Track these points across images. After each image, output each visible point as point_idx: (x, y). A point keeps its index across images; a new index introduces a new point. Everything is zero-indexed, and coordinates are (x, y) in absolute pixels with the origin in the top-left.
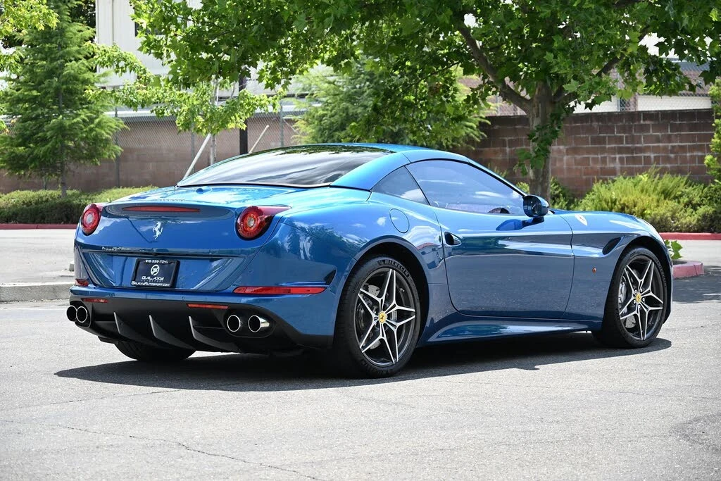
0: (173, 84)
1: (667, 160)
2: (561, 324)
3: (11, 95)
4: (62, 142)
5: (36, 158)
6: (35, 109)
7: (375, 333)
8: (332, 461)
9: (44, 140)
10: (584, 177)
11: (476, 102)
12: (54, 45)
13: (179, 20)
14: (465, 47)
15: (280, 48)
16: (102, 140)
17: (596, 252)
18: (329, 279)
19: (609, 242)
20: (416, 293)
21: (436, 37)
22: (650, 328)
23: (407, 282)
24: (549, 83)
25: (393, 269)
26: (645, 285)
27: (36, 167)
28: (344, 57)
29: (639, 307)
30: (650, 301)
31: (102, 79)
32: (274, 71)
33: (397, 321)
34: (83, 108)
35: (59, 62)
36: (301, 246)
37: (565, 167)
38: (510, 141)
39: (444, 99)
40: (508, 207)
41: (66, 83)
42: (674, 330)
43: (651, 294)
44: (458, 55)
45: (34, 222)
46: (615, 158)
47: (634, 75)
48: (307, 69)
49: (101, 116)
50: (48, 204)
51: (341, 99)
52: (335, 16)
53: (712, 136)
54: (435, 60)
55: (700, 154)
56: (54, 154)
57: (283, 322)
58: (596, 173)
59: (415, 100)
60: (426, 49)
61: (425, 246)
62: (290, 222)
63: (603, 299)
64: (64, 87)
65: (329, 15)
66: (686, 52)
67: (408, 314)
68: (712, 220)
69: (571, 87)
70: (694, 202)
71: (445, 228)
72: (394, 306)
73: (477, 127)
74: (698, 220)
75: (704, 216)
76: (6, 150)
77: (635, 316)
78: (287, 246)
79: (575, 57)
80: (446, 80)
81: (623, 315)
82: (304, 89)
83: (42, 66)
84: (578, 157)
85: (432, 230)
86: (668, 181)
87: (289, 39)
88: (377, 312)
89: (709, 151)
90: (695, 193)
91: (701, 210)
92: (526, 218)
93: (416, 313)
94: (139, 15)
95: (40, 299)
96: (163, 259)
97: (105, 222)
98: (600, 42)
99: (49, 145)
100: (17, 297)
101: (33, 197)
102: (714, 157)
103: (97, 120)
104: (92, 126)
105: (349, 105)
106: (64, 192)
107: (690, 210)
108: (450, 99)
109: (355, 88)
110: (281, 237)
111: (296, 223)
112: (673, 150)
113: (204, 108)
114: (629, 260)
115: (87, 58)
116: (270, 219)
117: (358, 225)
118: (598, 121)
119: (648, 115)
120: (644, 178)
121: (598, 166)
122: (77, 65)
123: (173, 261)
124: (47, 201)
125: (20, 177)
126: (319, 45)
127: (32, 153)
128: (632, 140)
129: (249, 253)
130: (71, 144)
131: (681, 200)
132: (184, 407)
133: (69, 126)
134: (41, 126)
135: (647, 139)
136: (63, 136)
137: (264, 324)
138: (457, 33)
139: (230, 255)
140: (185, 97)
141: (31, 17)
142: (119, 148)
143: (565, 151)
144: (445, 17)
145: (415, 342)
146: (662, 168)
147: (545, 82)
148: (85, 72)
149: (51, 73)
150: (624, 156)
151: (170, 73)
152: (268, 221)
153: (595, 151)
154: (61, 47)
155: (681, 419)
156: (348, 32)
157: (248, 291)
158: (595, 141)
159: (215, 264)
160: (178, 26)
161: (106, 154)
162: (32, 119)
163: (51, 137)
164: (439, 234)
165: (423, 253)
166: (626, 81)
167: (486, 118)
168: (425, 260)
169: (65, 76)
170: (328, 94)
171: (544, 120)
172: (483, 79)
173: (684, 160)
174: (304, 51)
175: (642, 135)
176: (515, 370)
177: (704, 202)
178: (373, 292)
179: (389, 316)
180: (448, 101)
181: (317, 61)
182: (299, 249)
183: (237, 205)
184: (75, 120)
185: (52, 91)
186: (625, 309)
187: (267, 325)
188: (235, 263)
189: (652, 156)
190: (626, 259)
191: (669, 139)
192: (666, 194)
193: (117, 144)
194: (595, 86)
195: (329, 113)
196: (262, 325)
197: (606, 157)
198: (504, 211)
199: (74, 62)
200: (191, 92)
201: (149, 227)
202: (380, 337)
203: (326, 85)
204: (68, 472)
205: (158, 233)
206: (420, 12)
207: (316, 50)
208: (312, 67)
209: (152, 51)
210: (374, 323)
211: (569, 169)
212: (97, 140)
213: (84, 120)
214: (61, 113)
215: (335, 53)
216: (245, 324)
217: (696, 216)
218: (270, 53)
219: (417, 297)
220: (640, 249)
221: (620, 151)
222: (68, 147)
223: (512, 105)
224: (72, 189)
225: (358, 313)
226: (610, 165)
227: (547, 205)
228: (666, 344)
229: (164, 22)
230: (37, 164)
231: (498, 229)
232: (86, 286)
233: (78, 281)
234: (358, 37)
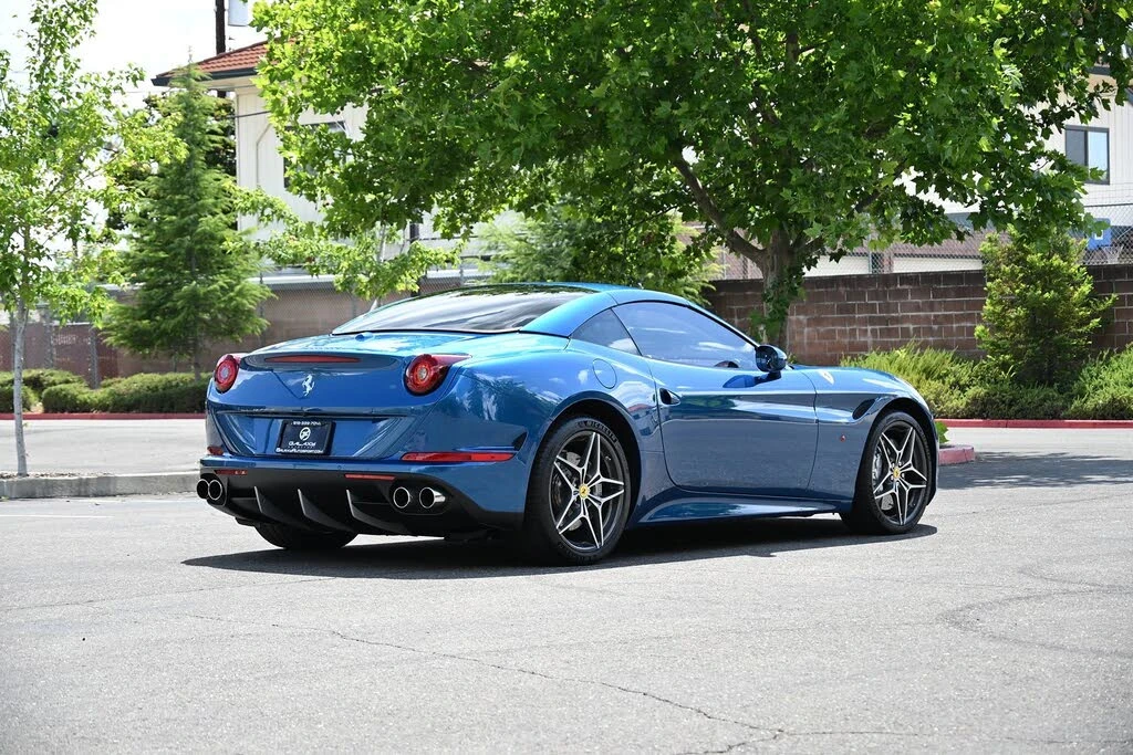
0: (329, 232)
1: (930, 332)
2: (802, 503)
3: (134, 257)
4: (195, 314)
5: (164, 333)
6: (162, 274)
7: (575, 511)
8: (521, 649)
9: (174, 312)
10: (829, 354)
11: (698, 254)
12: (186, 197)
13: (337, 155)
14: (684, 188)
15: (459, 189)
16: (243, 312)
17: (844, 416)
18: (518, 443)
19: (862, 404)
20: (625, 463)
21: (649, 173)
22: (911, 510)
23: (615, 449)
24: (786, 229)
25: (597, 432)
26: (905, 458)
27: (162, 344)
28: (537, 200)
29: (897, 484)
30: (910, 477)
31: (244, 238)
32: (452, 218)
33: (602, 497)
34: (220, 273)
35: (192, 217)
36: (485, 406)
37: (805, 341)
38: (739, 311)
39: (659, 250)
40: (737, 361)
41: (200, 242)
42: (940, 516)
43: (912, 468)
44: (675, 198)
45: (160, 411)
46: (866, 330)
47: (889, 222)
48: (492, 216)
49: (243, 282)
50: (177, 390)
51: (534, 260)
52: (526, 146)
53: (984, 302)
54: (647, 204)
55: (969, 325)
56: (186, 328)
57: (463, 496)
58: (844, 349)
59: (624, 251)
60: (636, 189)
61: (639, 408)
62: (471, 373)
63: (854, 475)
64: (198, 247)
65: (518, 145)
66: (950, 189)
67: (616, 488)
68: (984, 404)
69: (814, 232)
70: (962, 383)
71: (661, 383)
72: (598, 478)
73: (700, 293)
74: (967, 404)
75: (974, 399)
76: (127, 323)
77: (893, 495)
78: (466, 404)
79: (818, 193)
80: (662, 227)
81: (877, 494)
82: (489, 248)
83: (171, 222)
84: (822, 329)
85: (645, 388)
86: (930, 357)
87: (471, 179)
88: (578, 484)
89: (980, 320)
90: (964, 371)
91: (971, 392)
92: (760, 373)
93: (625, 487)
94: (287, 148)
95: (166, 492)
96: (314, 420)
97: (244, 376)
98: (848, 175)
99: (180, 318)
100: (139, 489)
101: (161, 381)
102: (986, 327)
103: (238, 288)
104: (232, 294)
105: (544, 266)
106: (198, 376)
107: (957, 392)
108: (666, 250)
109: (551, 246)
110: (458, 391)
111: (478, 375)
112: (936, 320)
113: (368, 265)
114: (885, 427)
115: (225, 212)
116: (446, 370)
117: (556, 379)
118: (845, 285)
119: (906, 278)
120: (901, 353)
121: (846, 341)
122: (213, 220)
123: (327, 424)
124: (177, 385)
125: (144, 357)
126: (506, 186)
127: (159, 328)
128: (887, 308)
129: (418, 412)
130: (206, 317)
131: (947, 380)
132: (340, 595)
133: (205, 294)
134: (170, 294)
135: (905, 307)
136: (197, 307)
137: (438, 498)
138: (674, 169)
139: (398, 415)
140: (345, 251)
141: (154, 148)
142: (264, 321)
143: (805, 321)
144: (659, 146)
145: (623, 523)
146: (923, 342)
147: (781, 227)
148: (223, 230)
149: (181, 231)
150: (878, 327)
151: (325, 220)
152: (443, 373)
153: (842, 322)
154: (194, 199)
155: (950, 606)
156: (542, 169)
157: (420, 458)
158: (841, 310)
159: (382, 424)
160: (335, 162)
161: (249, 328)
162: (158, 287)
163: (182, 308)
164: (653, 391)
165: (637, 417)
166: (879, 229)
167: (710, 282)
168: (638, 426)
169: (198, 234)
170: (518, 254)
171: (780, 276)
172: (707, 227)
173: (950, 332)
174: (488, 193)
175: (899, 302)
176: (746, 558)
177: (974, 383)
178: (572, 460)
179: (592, 490)
180: (664, 254)
181: (504, 205)
182: (482, 411)
183: (405, 354)
184: (211, 287)
185: (183, 251)
186: (880, 487)
187: (442, 499)
188: (405, 423)
189: (911, 327)
190: (881, 425)
191: (931, 307)
192: (928, 373)
193: (262, 316)
194: (843, 227)
195: (519, 276)
196: (436, 500)
197: (854, 330)
198: (732, 365)
199: (210, 216)
200: (350, 244)
201: (298, 380)
202: (582, 515)
203: (517, 242)
204: (195, 662)
205: (309, 389)
206: (628, 140)
207: (503, 193)
208: (498, 213)
209: (304, 192)
210: (574, 498)
211: (810, 344)
212: (238, 310)
213: (222, 287)
214: (196, 279)
215: (526, 196)
216: (415, 498)
217: (964, 399)
218: (447, 196)
219: (626, 467)
220: (899, 413)
221: (872, 321)
222: (204, 321)
223: (742, 256)
224: (207, 372)
225: (554, 486)
226: (860, 339)
227: (785, 357)
228: (931, 530)
229: (316, 157)
230: (165, 340)
231: (725, 386)
232: (221, 455)
233: (210, 449)
234: (554, 176)
